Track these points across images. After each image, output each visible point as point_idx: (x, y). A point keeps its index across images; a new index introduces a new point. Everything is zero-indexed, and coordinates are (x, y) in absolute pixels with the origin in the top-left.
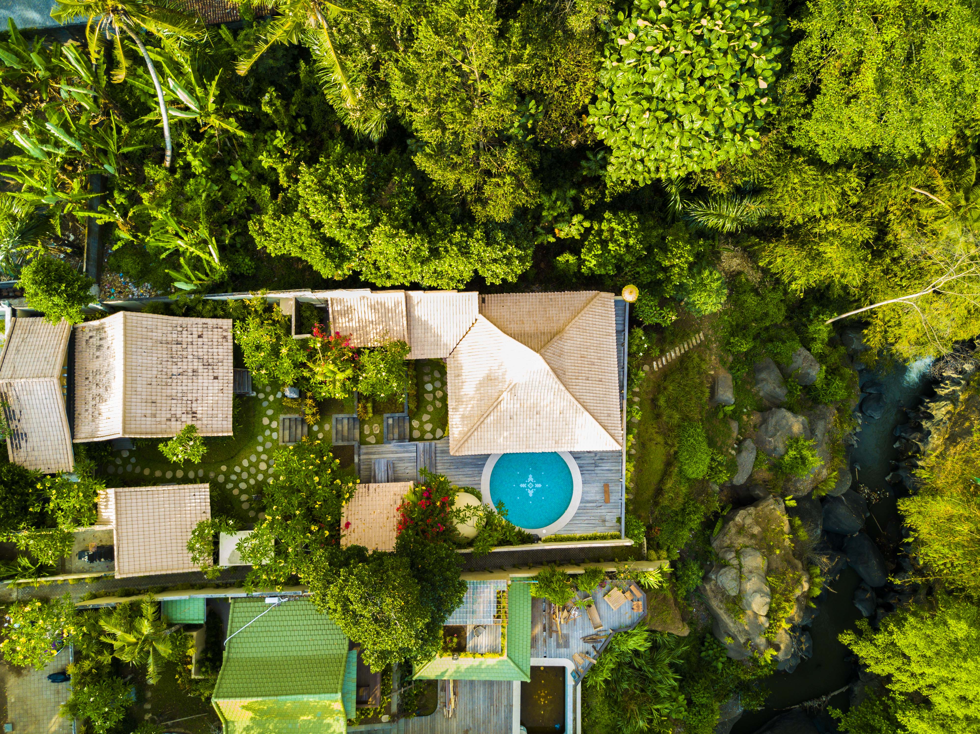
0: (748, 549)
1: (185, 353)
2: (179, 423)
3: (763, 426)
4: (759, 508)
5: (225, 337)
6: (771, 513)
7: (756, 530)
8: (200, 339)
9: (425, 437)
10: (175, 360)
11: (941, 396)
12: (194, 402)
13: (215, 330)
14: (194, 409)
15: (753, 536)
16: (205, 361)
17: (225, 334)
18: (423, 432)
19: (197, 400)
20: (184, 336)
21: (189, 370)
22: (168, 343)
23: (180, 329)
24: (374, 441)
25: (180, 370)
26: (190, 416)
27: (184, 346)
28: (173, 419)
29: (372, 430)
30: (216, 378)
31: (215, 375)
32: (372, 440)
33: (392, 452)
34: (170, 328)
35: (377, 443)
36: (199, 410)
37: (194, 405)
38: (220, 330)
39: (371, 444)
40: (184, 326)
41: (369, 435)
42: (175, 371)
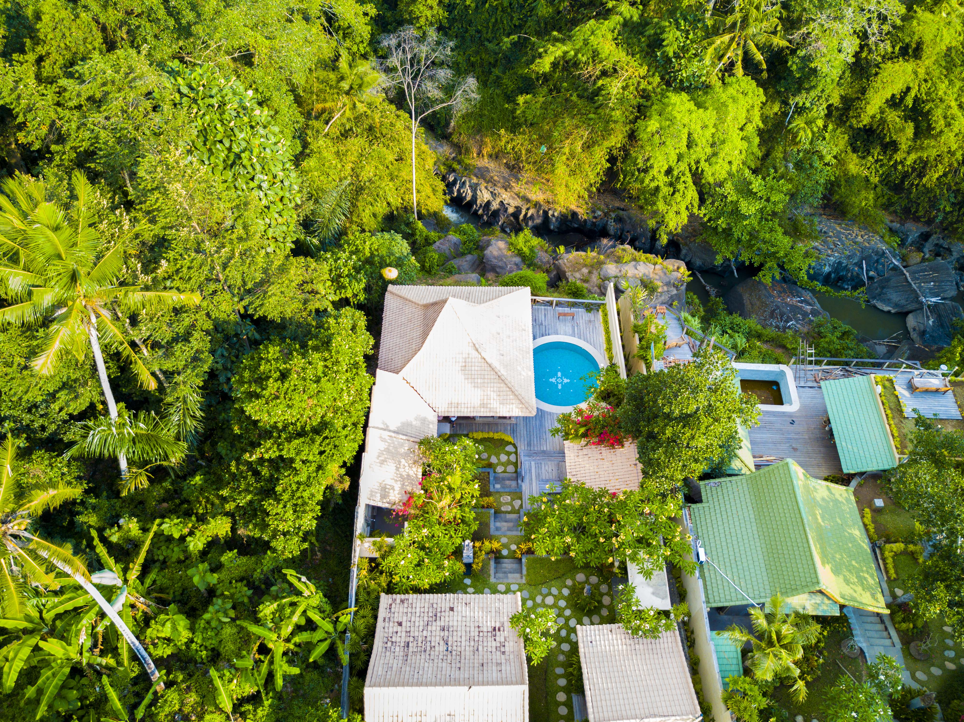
0: (602, 273)
1: (420, 639)
2: (507, 644)
3: (498, 270)
4: (566, 270)
5: (402, 601)
6: (571, 262)
7: (585, 271)
8: (404, 624)
9: (514, 461)
10: (428, 648)
11: (473, 196)
12: (481, 629)
13: (393, 610)
14: (490, 629)
15: (590, 272)
16: (430, 619)
17: (398, 601)
18: (509, 462)
19: (479, 627)
20: (398, 639)
21: (442, 634)
22: (407, 655)
23: (389, 644)
24: (519, 502)
25: (442, 643)
26: (498, 633)
27: (411, 639)
28: (503, 649)
29: (507, 503)
30: (452, 609)
31: (448, 609)
32: (517, 503)
33: (531, 484)
34: (388, 653)
35: (521, 499)
36: (491, 624)
37: (485, 629)
38: (393, 605)
39: (522, 505)
40: (386, 640)
41: (513, 506)
42: (443, 647)
